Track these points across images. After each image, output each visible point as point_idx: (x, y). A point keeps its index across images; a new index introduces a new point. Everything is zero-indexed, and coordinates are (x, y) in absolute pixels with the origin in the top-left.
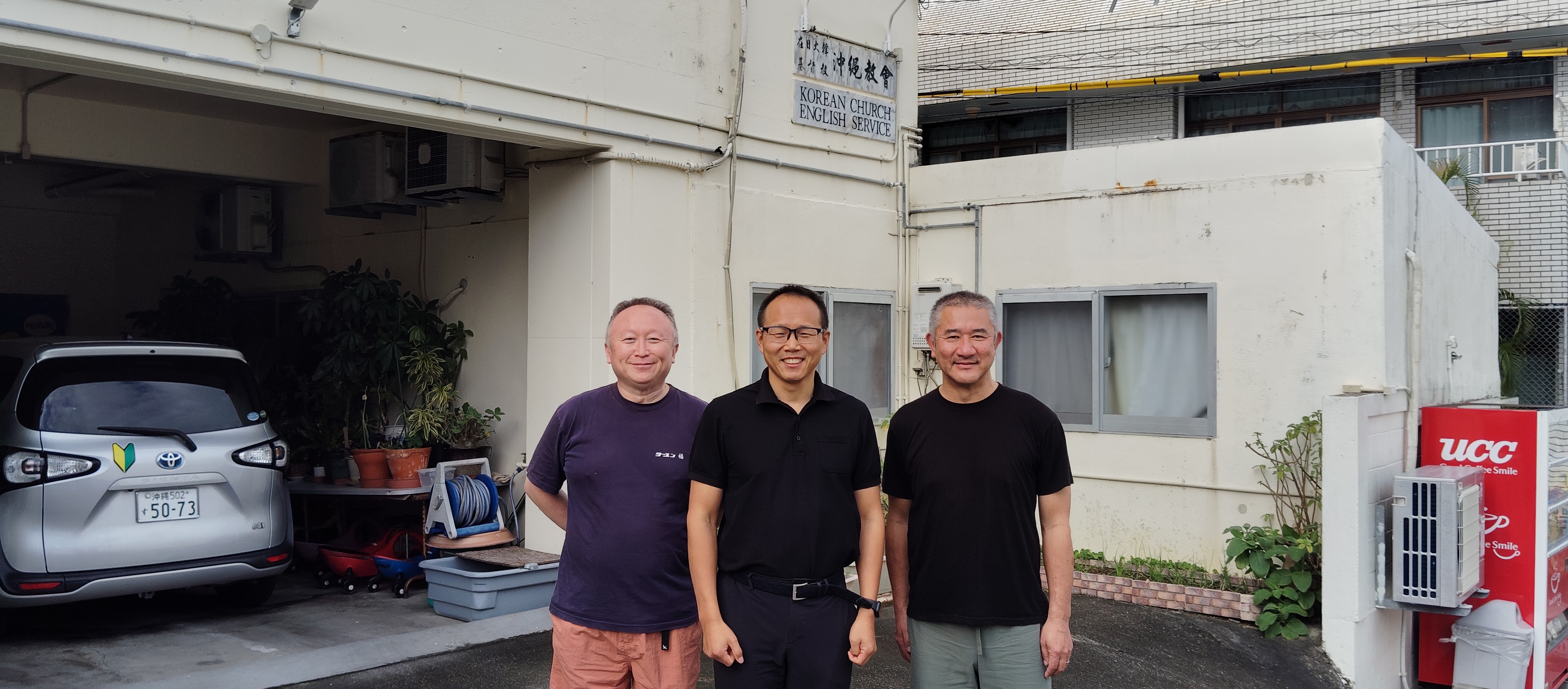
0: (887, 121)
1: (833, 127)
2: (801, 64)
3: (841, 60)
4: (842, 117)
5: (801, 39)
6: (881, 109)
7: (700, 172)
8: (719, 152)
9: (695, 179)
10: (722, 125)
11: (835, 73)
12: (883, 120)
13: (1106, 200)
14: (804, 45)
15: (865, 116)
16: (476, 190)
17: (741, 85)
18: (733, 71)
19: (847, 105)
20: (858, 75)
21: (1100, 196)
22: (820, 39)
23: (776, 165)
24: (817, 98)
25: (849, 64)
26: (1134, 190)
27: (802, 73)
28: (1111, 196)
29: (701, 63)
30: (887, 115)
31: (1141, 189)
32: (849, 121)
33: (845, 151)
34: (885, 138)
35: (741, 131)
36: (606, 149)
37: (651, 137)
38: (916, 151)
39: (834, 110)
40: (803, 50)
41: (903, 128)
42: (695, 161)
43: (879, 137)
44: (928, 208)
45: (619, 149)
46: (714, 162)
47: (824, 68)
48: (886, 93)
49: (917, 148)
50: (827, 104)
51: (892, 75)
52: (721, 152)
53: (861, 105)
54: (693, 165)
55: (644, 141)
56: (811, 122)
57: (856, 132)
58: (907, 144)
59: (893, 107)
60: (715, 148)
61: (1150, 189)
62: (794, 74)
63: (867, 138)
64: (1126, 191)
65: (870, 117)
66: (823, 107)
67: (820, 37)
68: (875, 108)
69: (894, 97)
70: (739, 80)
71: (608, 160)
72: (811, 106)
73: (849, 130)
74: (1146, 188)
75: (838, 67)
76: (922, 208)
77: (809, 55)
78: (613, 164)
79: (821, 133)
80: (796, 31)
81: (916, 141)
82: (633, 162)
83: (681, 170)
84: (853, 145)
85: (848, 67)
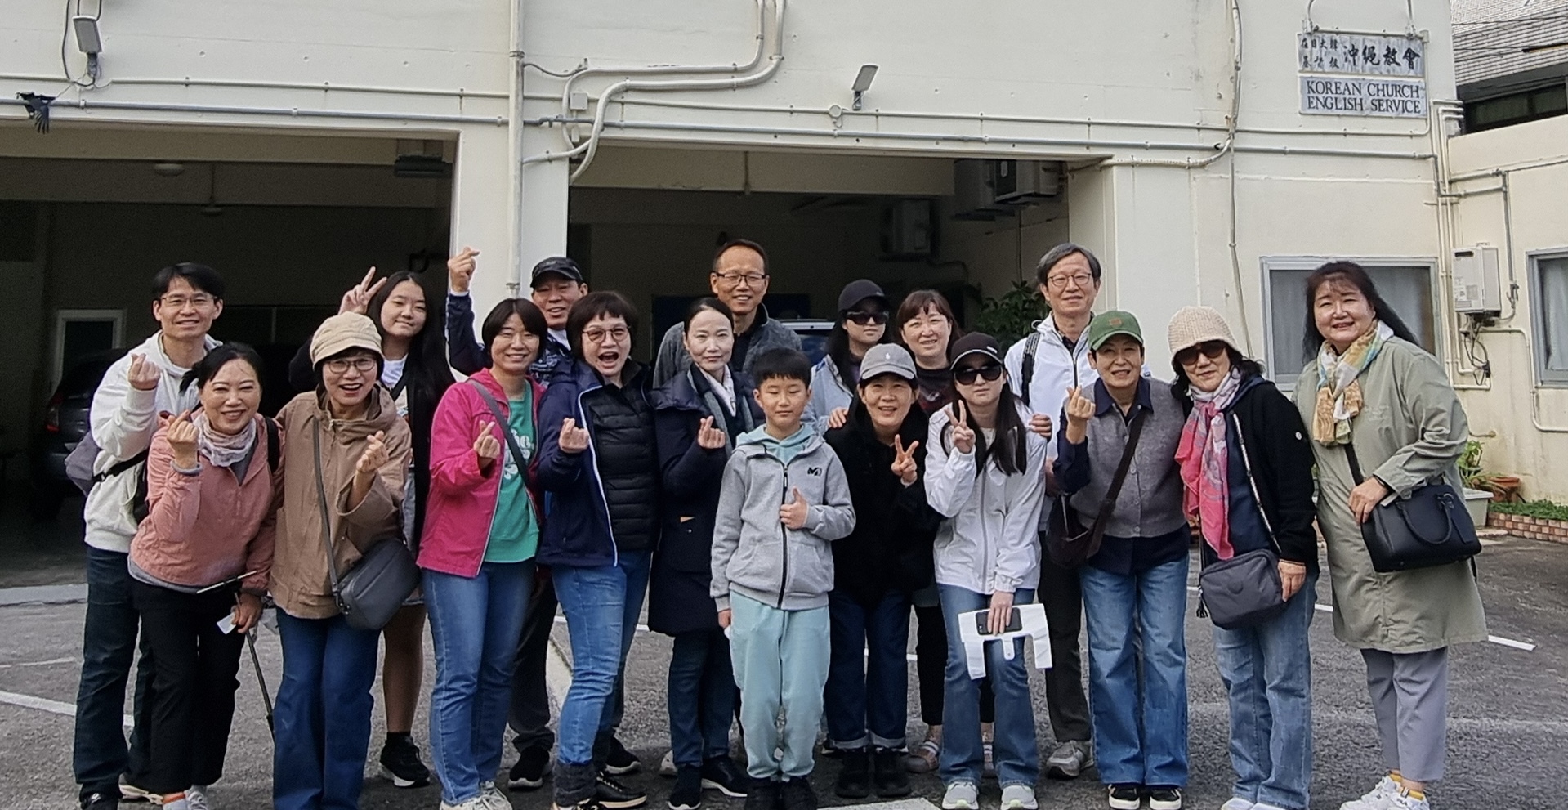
0: (1417, 99)
1: (1348, 113)
3: (1354, 52)
4: (1358, 101)
5: (1305, 40)
6: (1406, 89)
8: (1216, 148)
9: (1195, 173)
10: (1224, 125)
11: (1346, 64)
12: (1409, 98)
14: (1309, 45)
15: (1387, 97)
17: (1238, 89)
18: (1228, 79)
19: (1364, 90)
20: (1375, 61)
22: (1327, 38)
23: (1282, 152)
24: (1326, 88)
25: (1364, 53)
27: (1308, 69)
29: (1198, 77)
30: (1415, 94)
32: (1367, 104)
33: (1365, 131)
34: (1414, 115)
35: (1239, 127)
36: (1110, 157)
37: (1149, 143)
38: (1456, 123)
39: (1347, 96)
40: (1309, 49)
41: (1435, 103)
42: (1196, 158)
43: (1406, 114)
45: (1119, 156)
46: (1213, 158)
47: (1334, 63)
48: (1412, 73)
49: (1457, 119)
50: (1339, 91)
51: (1418, 56)
52: (1220, 148)
53: (1380, 87)
54: (1191, 161)
55: (1145, 146)
56: (1321, 110)
57: (1377, 113)
58: (1443, 116)
59: (1422, 85)
60: (1213, 145)
62: (1299, 71)
63: (1391, 118)
66: (1334, 96)
67: (1327, 35)
68: (1398, 89)
69: (1423, 76)
70: (1236, 86)
71: (1111, 166)
72: (1320, 97)
73: (1366, 113)
75: (1351, 59)
77: (1316, 52)
78: (1115, 168)
79: (1335, 118)
80: (1299, 34)
81: (1458, 113)
82: (1133, 165)
83: (1181, 166)
84: (1374, 126)
85: (1362, 57)
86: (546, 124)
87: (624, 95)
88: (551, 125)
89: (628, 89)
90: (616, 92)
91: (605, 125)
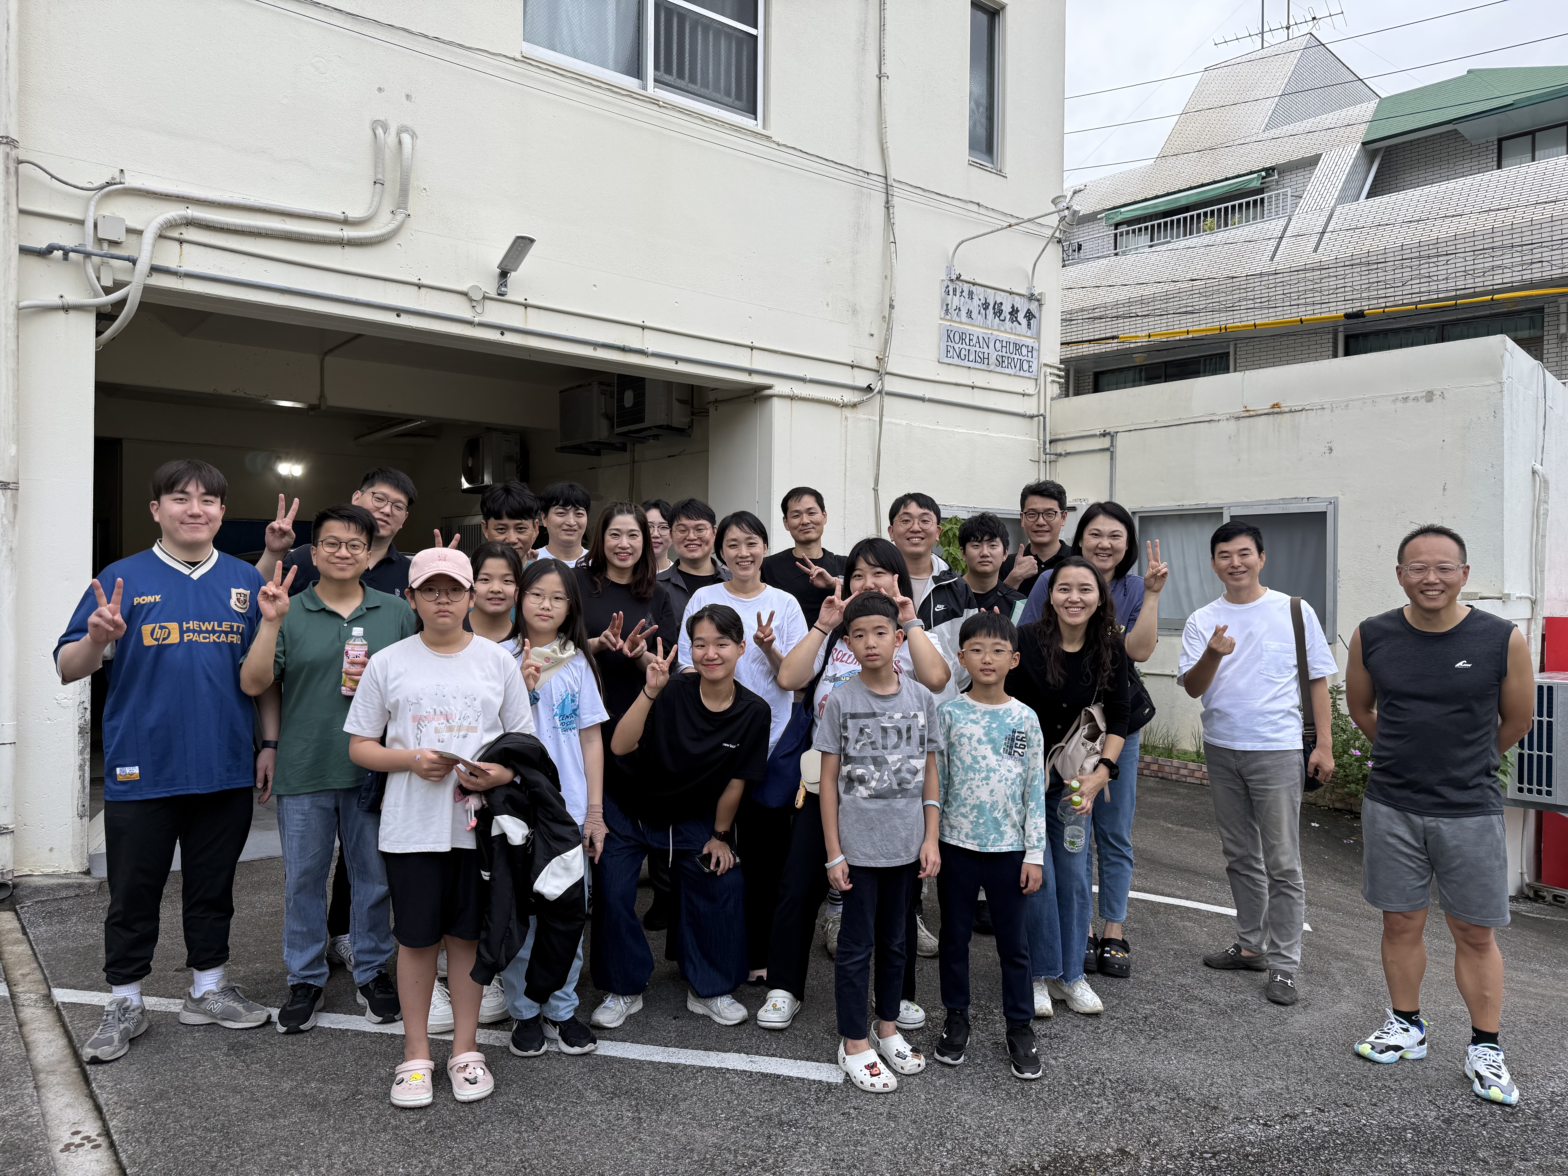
0: (1031, 359)
1: (978, 366)
2: (947, 310)
3: (986, 306)
4: (986, 356)
5: (948, 287)
6: (1023, 348)
7: (854, 406)
8: (869, 388)
9: (847, 412)
10: (874, 365)
11: (979, 316)
12: (1026, 358)
13: (1233, 422)
14: (951, 293)
15: (1009, 355)
16: (669, 428)
17: (889, 329)
18: (884, 317)
19: (991, 345)
20: (1002, 318)
21: (1227, 419)
22: (966, 287)
23: (922, 399)
24: (962, 340)
25: (994, 308)
26: (1260, 412)
27: (948, 317)
28: (1238, 418)
29: (855, 312)
30: (1030, 354)
31: (1266, 411)
32: (993, 360)
33: (988, 386)
34: (1027, 374)
35: (889, 369)
36: (770, 387)
37: (808, 377)
38: (1058, 385)
39: (978, 349)
40: (950, 297)
41: (1045, 365)
42: (849, 397)
43: (1022, 373)
44: (1067, 436)
45: (780, 387)
46: (865, 398)
47: (969, 313)
48: (1029, 333)
49: (1059, 383)
50: (971, 344)
51: (1035, 317)
52: (871, 388)
53: (1004, 344)
54: (846, 400)
55: (803, 380)
56: (956, 361)
57: (999, 369)
58: (1050, 379)
59: (1036, 346)
60: (865, 386)
61: (1276, 410)
62: (941, 319)
63: (1010, 375)
64: (1252, 413)
65: (1013, 356)
66: (968, 347)
67: (966, 285)
68: (1018, 347)
69: (1038, 337)
70: (888, 324)
71: (771, 396)
72: (956, 346)
73: (992, 367)
74: (1271, 410)
75: (983, 311)
76: (1062, 437)
77: (956, 301)
78: (775, 399)
79: (966, 370)
80: (942, 280)
81: (1059, 376)
82: (792, 398)
83: (835, 404)
84: (997, 381)
85: (992, 311)
86: (58, 254)
87: (183, 230)
88: (66, 257)
89: (191, 223)
90: (172, 225)
91: (155, 269)
